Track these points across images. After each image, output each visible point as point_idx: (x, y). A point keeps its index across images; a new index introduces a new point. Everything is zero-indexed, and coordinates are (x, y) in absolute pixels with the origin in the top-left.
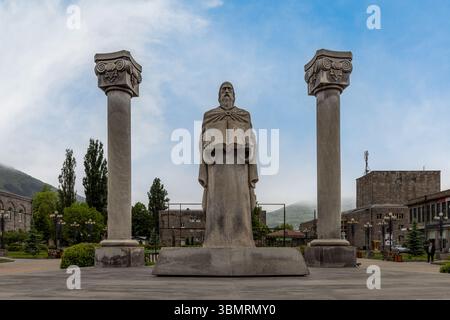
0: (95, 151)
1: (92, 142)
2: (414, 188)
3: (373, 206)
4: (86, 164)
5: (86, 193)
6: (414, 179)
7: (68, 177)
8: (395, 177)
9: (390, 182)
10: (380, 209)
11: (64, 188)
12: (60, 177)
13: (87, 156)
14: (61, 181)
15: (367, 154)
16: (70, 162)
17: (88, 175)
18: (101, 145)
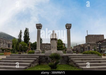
0: (27, 30)
1: (26, 28)
2: (98, 39)
3: (89, 43)
4: (24, 33)
5: (24, 40)
6: (98, 37)
7: (20, 36)
8: (94, 36)
9: (93, 37)
10: (91, 43)
11: (19, 38)
12: (18, 36)
13: (25, 31)
14: (18, 37)
15: (87, 31)
16: (21, 33)
17: (25, 35)
18: (28, 29)
